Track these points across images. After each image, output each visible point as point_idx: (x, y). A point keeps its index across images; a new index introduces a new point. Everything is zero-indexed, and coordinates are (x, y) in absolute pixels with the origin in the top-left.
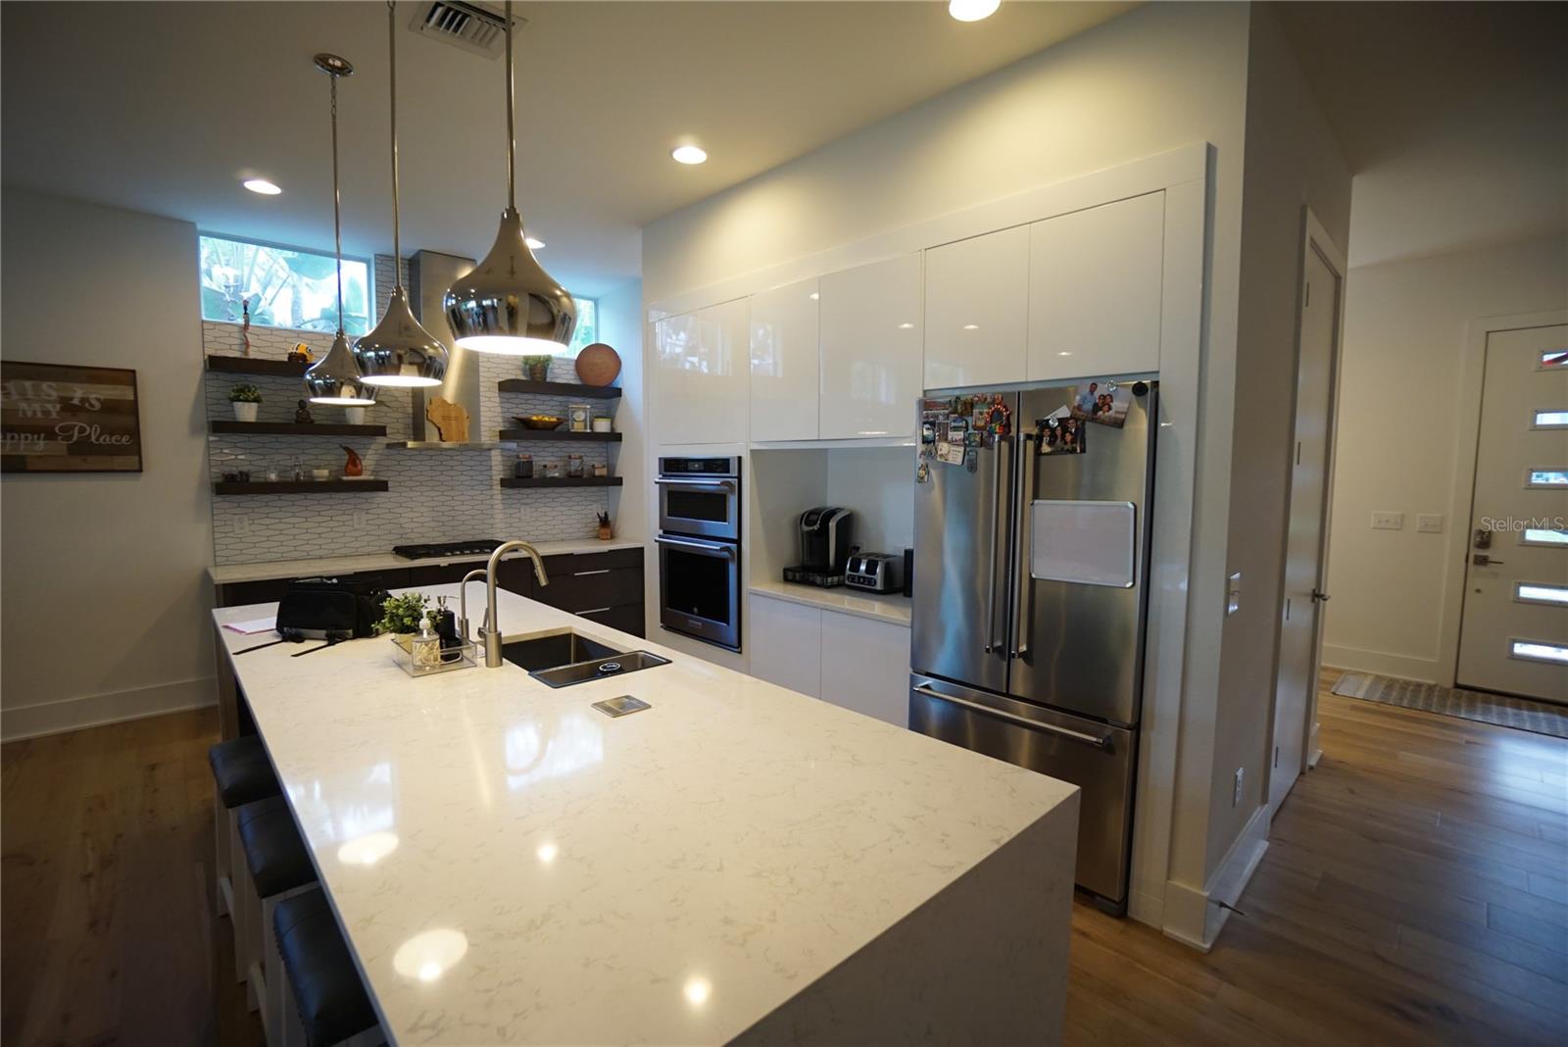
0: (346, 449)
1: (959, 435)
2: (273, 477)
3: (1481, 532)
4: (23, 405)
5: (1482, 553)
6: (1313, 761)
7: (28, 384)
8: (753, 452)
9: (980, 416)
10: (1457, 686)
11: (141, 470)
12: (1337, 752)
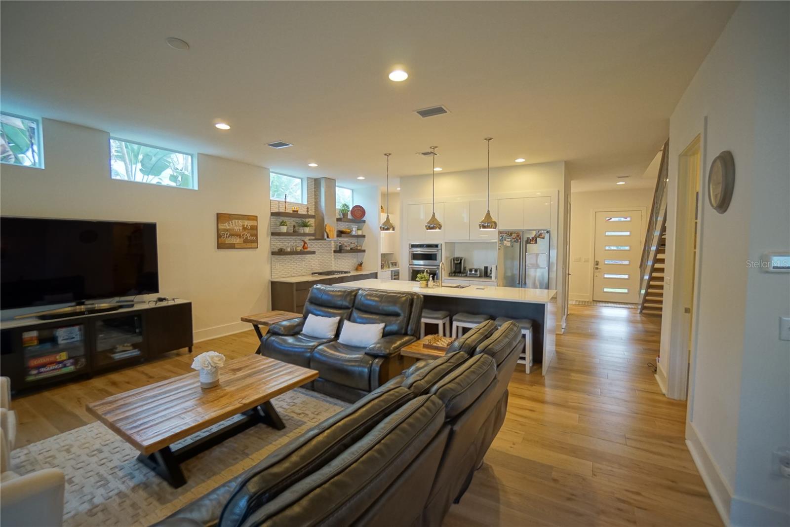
0: (303, 241)
1: (509, 240)
2: (289, 250)
3: (597, 261)
4: (235, 228)
5: (597, 266)
6: (569, 313)
7: (236, 221)
8: (446, 243)
9: (514, 236)
10: (593, 301)
11: (257, 248)
12: (572, 312)
